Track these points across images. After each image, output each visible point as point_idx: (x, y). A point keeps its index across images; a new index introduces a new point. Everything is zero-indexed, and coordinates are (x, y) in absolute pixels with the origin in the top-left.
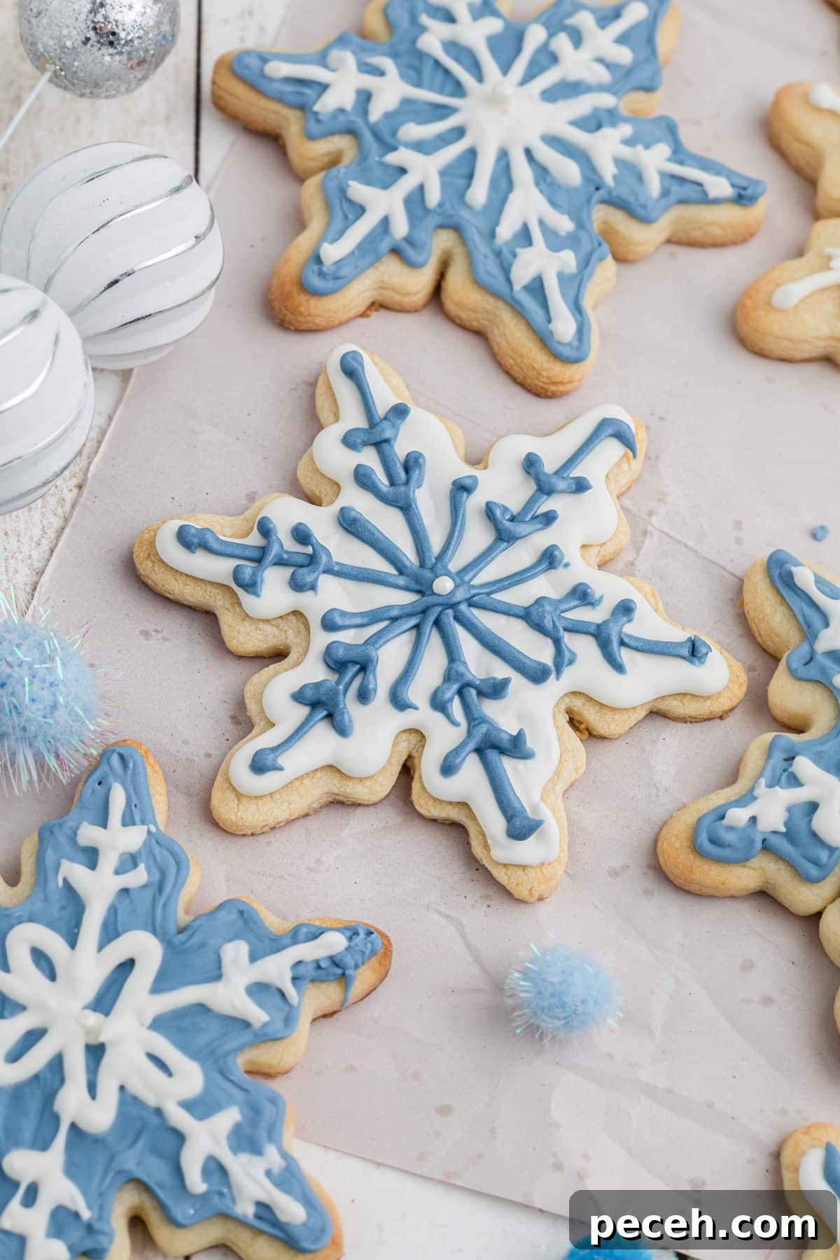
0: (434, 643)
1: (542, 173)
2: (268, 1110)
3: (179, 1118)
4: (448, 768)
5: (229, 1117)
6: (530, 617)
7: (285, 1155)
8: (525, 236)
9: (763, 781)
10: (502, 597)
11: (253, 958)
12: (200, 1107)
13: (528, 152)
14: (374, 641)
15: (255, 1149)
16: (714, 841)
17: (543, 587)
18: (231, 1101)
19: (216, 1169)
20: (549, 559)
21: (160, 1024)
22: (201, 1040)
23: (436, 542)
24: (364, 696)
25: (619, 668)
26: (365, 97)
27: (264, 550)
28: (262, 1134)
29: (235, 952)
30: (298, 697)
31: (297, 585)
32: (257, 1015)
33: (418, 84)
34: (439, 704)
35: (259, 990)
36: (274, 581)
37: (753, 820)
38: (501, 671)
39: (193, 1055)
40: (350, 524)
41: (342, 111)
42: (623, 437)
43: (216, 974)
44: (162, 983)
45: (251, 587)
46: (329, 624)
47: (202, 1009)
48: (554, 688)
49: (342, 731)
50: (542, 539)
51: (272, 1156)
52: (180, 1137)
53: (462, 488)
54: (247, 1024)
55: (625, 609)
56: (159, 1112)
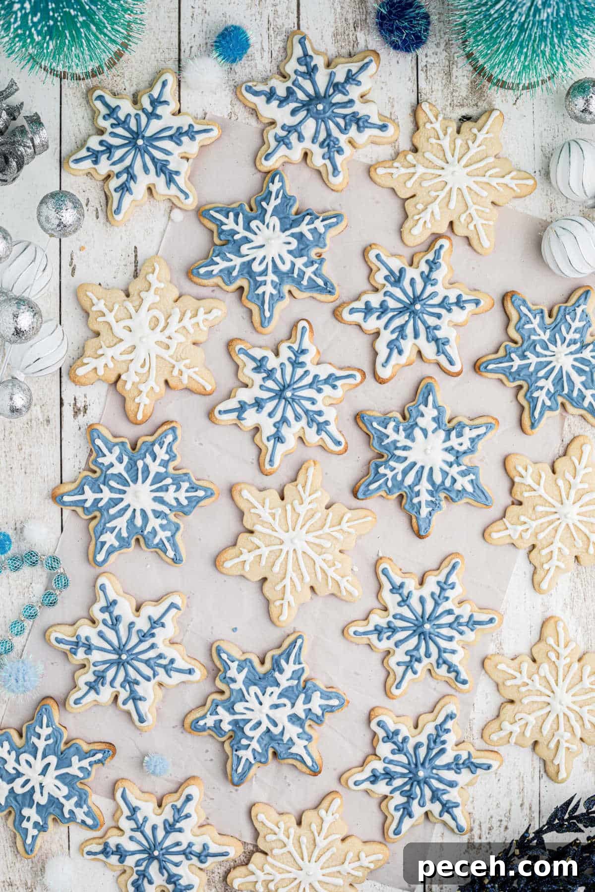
0: (122, 670)
1: (133, 516)
2: (84, 797)
3: (62, 800)
4: (124, 703)
5: (75, 799)
6: (147, 662)
7: (88, 807)
8: (112, 530)
9: (209, 713)
10: (140, 657)
11: (79, 761)
12: (68, 797)
13: (135, 510)
14: (107, 669)
15: (81, 807)
16: (195, 727)
17: (152, 654)
18: (75, 795)
19: (71, 812)
20: (152, 646)
21: (57, 777)
22: (67, 780)
23: (124, 640)
24: (103, 684)
25: (170, 677)
26: (112, 465)
27: (78, 643)
28: (83, 802)
29: (75, 759)
30: (86, 684)
31: (86, 653)
32: (81, 775)
33: (127, 472)
34: (122, 686)
35: (81, 769)
36: (81, 651)
37: (206, 724)
38: (139, 678)
39: (65, 784)
40: (101, 635)
41: (103, 464)
42: (178, 608)
43: (70, 765)
44: (57, 768)
45: (75, 654)
46: (94, 665)
47: (67, 774)
48: (153, 681)
49: (98, 693)
50: (151, 641)
51: (85, 809)
52: (63, 805)
53: (132, 624)
54: (78, 777)
55: (172, 661)
56: (58, 799)
